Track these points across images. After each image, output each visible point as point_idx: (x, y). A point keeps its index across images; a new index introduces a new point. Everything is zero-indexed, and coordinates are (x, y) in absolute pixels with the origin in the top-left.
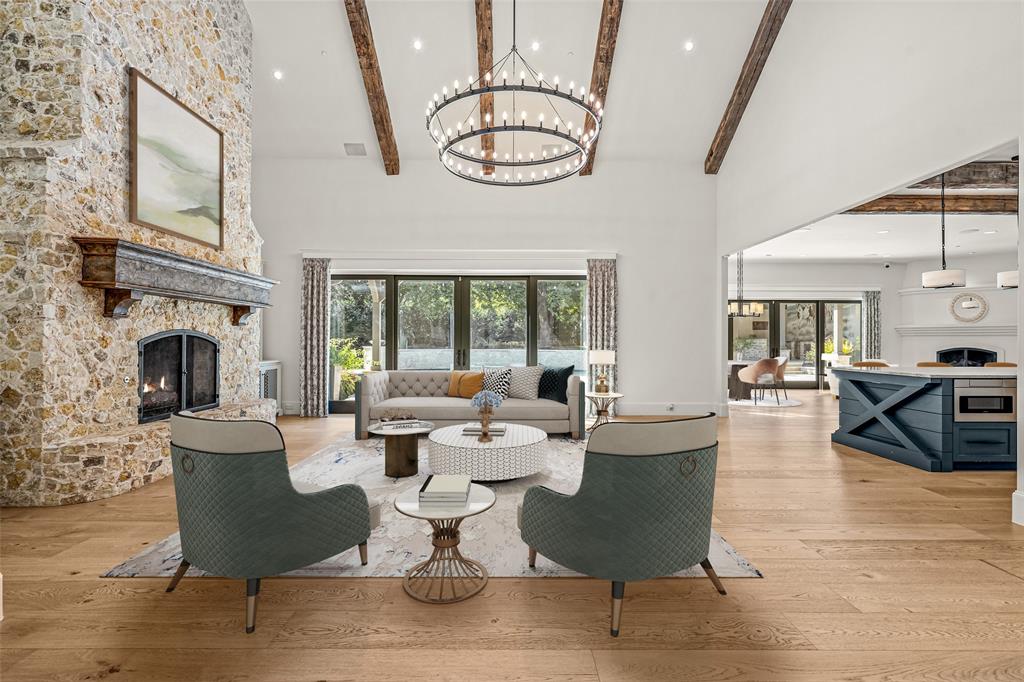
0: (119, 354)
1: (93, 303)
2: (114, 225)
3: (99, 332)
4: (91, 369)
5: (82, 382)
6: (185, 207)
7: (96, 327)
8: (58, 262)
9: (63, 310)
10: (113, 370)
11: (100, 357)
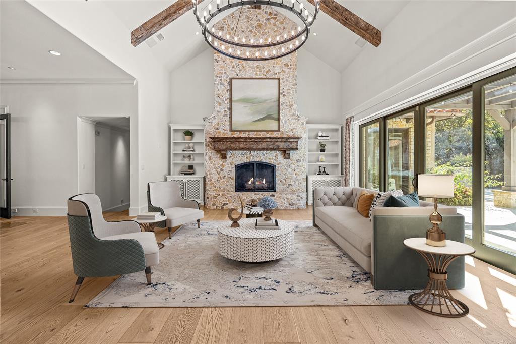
0: (228, 170)
1: (219, 155)
2: (225, 132)
3: (221, 163)
4: (219, 174)
5: (216, 177)
6: (257, 119)
7: (221, 162)
8: (209, 145)
9: (210, 158)
10: (226, 174)
11: (222, 170)
